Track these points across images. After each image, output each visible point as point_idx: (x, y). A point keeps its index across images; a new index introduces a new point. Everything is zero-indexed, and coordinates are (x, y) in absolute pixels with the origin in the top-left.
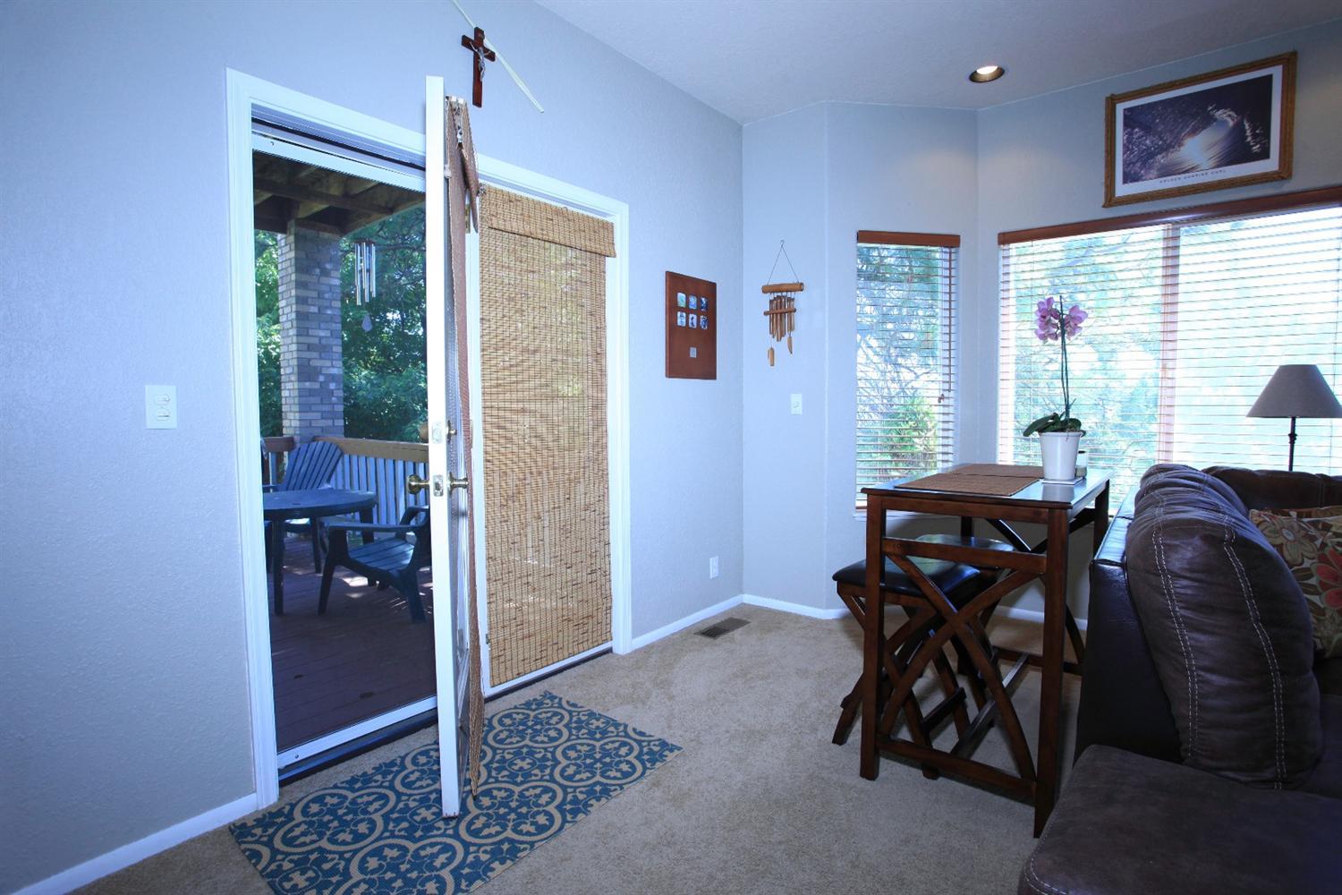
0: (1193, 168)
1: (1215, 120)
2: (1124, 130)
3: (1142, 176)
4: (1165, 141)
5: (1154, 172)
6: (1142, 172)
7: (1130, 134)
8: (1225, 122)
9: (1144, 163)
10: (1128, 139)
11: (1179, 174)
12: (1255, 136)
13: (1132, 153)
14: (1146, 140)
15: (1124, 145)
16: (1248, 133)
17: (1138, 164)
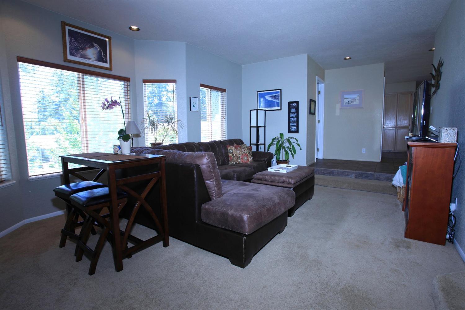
0: (90, 59)
1: (95, 46)
2: (69, 37)
3: (75, 55)
4: (82, 46)
5: (79, 55)
6: (76, 54)
7: (71, 39)
8: (97, 48)
9: (76, 51)
10: (70, 40)
11: (87, 59)
12: (104, 56)
13: (72, 46)
14: (76, 43)
15: (69, 42)
16: (102, 54)
17: (74, 51)
